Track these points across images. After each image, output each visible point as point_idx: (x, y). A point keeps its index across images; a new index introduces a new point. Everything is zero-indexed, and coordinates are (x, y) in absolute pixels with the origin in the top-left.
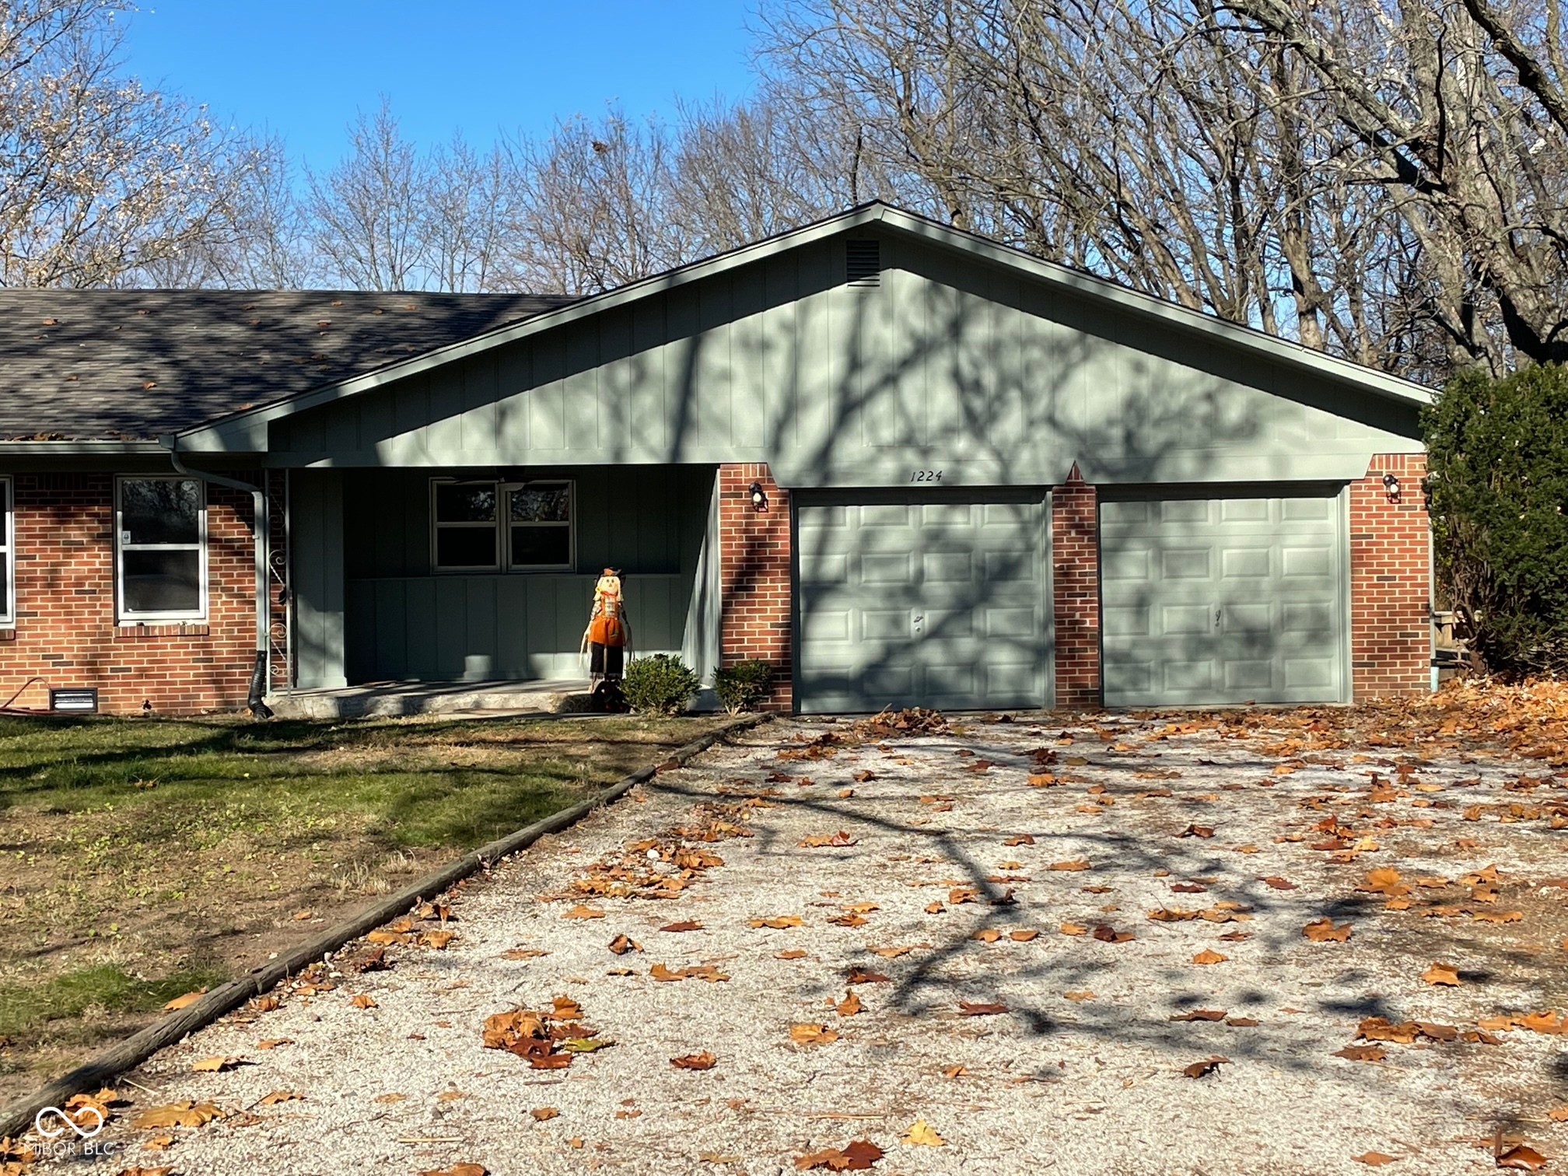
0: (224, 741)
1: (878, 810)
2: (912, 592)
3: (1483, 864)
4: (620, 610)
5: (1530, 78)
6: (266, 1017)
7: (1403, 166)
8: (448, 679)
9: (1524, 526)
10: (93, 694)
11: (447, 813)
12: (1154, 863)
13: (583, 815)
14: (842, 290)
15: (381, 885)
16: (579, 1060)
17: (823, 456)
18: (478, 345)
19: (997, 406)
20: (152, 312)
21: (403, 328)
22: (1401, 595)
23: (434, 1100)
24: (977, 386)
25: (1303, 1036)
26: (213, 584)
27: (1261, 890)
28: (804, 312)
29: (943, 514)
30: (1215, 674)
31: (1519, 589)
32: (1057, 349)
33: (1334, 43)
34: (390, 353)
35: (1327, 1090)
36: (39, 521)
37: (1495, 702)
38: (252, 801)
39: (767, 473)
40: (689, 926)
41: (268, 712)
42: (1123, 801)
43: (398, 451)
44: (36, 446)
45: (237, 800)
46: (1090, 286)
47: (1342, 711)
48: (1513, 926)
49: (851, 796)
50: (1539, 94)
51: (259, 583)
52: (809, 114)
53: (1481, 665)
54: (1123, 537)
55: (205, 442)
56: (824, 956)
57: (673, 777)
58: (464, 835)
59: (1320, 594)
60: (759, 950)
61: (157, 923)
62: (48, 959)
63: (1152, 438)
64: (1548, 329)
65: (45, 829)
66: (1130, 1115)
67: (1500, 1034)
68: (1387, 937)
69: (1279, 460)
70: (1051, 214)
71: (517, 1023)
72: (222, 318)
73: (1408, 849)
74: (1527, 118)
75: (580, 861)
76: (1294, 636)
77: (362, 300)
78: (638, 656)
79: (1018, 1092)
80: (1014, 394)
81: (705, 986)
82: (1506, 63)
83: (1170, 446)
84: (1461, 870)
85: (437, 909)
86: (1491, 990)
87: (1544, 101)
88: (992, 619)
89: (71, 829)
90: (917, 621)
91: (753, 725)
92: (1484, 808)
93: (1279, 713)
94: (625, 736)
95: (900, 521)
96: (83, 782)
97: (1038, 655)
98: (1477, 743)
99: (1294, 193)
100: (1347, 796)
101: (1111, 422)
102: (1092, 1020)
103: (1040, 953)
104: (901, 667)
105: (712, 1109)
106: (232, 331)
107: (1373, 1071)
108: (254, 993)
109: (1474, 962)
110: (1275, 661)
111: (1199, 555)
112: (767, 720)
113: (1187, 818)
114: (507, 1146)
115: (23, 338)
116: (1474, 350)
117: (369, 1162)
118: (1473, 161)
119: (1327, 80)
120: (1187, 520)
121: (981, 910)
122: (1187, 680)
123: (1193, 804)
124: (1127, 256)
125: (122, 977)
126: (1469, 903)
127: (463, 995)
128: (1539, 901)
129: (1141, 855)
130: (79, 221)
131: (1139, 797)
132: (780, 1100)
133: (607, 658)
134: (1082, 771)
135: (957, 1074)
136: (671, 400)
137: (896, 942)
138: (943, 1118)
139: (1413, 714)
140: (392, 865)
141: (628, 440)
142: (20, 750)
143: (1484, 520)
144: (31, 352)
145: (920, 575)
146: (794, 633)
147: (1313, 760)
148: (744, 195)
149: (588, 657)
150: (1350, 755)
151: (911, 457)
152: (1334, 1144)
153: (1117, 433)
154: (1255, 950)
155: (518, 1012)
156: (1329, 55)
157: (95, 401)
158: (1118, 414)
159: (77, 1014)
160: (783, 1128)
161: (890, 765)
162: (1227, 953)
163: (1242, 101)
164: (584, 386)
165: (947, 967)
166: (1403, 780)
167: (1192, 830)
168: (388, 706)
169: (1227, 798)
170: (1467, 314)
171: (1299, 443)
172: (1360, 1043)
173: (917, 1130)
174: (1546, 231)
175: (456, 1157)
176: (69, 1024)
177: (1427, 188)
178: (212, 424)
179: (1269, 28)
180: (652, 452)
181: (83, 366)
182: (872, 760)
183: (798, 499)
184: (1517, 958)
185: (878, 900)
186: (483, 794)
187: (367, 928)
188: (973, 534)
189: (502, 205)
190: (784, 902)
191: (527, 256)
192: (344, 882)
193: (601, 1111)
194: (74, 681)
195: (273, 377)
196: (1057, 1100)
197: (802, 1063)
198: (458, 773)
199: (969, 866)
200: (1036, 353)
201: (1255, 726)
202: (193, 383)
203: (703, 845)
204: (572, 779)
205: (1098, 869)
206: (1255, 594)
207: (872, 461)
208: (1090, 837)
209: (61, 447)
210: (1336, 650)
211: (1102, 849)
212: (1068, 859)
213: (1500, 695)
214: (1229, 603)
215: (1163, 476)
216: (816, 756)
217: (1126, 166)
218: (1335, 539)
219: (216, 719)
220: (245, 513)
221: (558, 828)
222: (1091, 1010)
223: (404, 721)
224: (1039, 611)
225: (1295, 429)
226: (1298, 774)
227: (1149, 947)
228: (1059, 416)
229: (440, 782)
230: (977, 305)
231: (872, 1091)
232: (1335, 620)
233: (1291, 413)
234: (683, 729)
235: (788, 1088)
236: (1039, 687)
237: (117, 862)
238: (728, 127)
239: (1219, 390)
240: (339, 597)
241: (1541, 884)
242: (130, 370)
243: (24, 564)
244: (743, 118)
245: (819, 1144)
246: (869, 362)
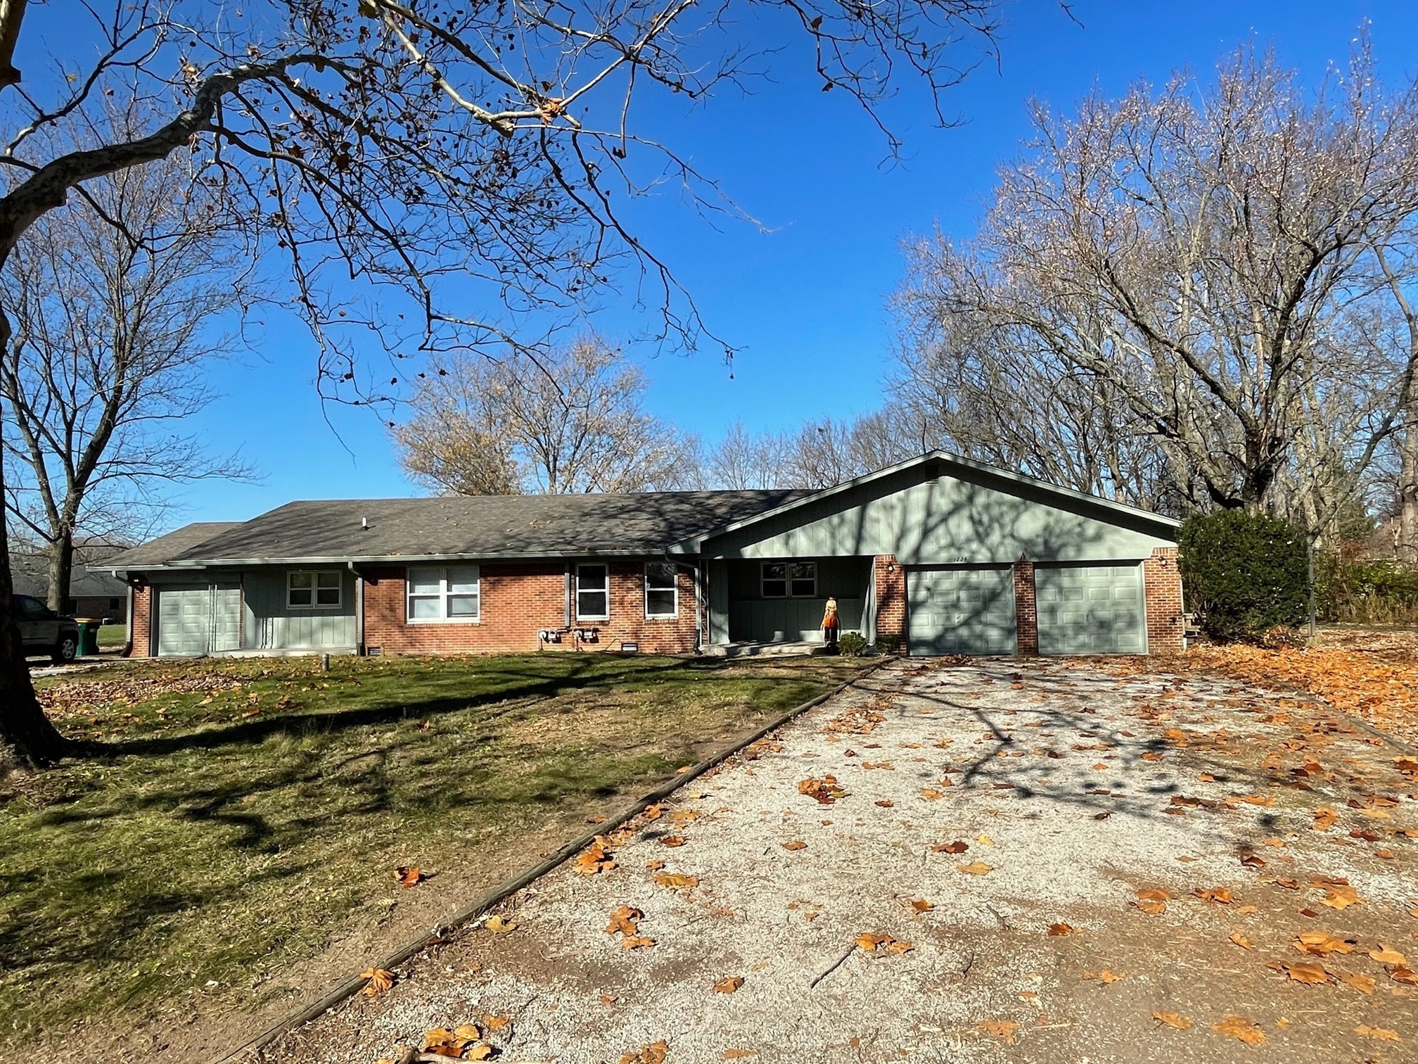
0: (687, 664)
1: (948, 698)
2: (955, 606)
3: (1218, 727)
4: (835, 613)
5: (1215, 389)
6: (715, 777)
7: (1159, 427)
8: (767, 640)
9: (1224, 578)
10: (636, 645)
11: (774, 696)
12: (1070, 724)
13: (827, 698)
14: (924, 484)
15: (752, 725)
16: (837, 800)
17: (917, 552)
18: (779, 511)
19: (989, 530)
20: (656, 501)
21: (750, 504)
22: (1169, 607)
23: (782, 814)
24: (980, 522)
25: (1145, 803)
26: (680, 603)
27: (1119, 737)
28: (908, 494)
29: (968, 574)
30: (1087, 640)
31: (1223, 605)
32: (1014, 506)
33: (1126, 378)
34: (744, 514)
35: (1160, 828)
36: (617, 579)
37: (1214, 654)
38: (699, 689)
39: (894, 558)
40: (876, 746)
41: (701, 653)
42: (1053, 696)
43: (749, 552)
44: (616, 552)
45: (695, 689)
46: (1028, 481)
47: (1145, 657)
48: (1236, 756)
49: (936, 692)
50: (1220, 396)
51: (697, 603)
52: (903, 414)
53: (1206, 638)
54: (1045, 582)
55: (677, 550)
56: (933, 761)
57: (861, 682)
58: (782, 705)
59: (1132, 607)
60: (905, 757)
61: (671, 737)
62: (633, 750)
63: (1055, 542)
64: (1229, 493)
65: (625, 699)
66: (1073, 835)
67: (1236, 805)
68: (1179, 760)
69: (1111, 550)
70: (1005, 450)
71: (811, 785)
72: (682, 502)
73: (1182, 720)
74: (1213, 405)
75: (829, 717)
76: (1120, 624)
77: (733, 494)
78: (843, 632)
79: (1023, 823)
80: (996, 525)
81: (885, 772)
82: (1203, 383)
83: (1064, 545)
84: (1209, 730)
85: (775, 736)
86: (1230, 784)
87: (1223, 399)
88: (989, 617)
89: (635, 698)
90: (957, 618)
91: (892, 661)
92: (1216, 702)
93: (1116, 658)
94: (840, 665)
95: (948, 577)
96: (637, 680)
97: (1009, 632)
98: (1208, 672)
99: (1111, 440)
100: (1152, 696)
101: (1037, 536)
102: (1052, 793)
103: (1025, 762)
104: (950, 637)
105: (894, 824)
106: (686, 507)
107: (1180, 819)
108: (709, 767)
109: (1220, 772)
110: (1113, 635)
111: (1078, 590)
112: (897, 659)
113: (1083, 705)
114: (813, 835)
115: (611, 511)
116: (1194, 502)
117: (760, 839)
118: (1191, 424)
119: (1125, 393)
120: (1071, 576)
121: (998, 743)
122: (1073, 643)
123: (1083, 698)
124: (1038, 466)
125: (660, 759)
126: (1214, 745)
127: (789, 772)
128: (1246, 745)
129: (1064, 720)
130: (628, 466)
131: (1060, 695)
132: (922, 822)
133: (831, 633)
134: (1033, 683)
135: (995, 813)
136: (855, 529)
137: (963, 755)
138: (992, 833)
139: (1177, 658)
140: (755, 717)
141: (838, 546)
142: (613, 667)
143: (1205, 576)
144: (614, 517)
145: (958, 598)
146: (906, 622)
147: (1135, 679)
148: (878, 447)
149: (823, 632)
150: (1151, 677)
151: (953, 551)
152: (1166, 851)
153: (1040, 540)
154: (1119, 763)
155: (811, 780)
156: (1125, 384)
157: (637, 535)
158: (1040, 532)
159: (645, 773)
160: (925, 833)
161: (951, 679)
162: (1107, 765)
163: (1086, 402)
164: (820, 525)
165: (988, 766)
166: (1177, 689)
167: (1085, 710)
168: (745, 651)
169: (1099, 696)
170: (1190, 487)
171: (1122, 544)
172: (1173, 807)
173: (982, 838)
174: (1226, 452)
175: (793, 839)
176: (642, 776)
177: (1171, 436)
178: (681, 543)
179: (1097, 373)
180: (847, 551)
181: (632, 522)
182: (943, 677)
183: (907, 569)
184: (1239, 770)
185: (953, 737)
186: (788, 688)
187: (749, 743)
188: (980, 583)
189: (783, 454)
190: (913, 737)
191: (793, 473)
192: (738, 724)
193: (850, 823)
194: (629, 640)
195: (701, 524)
196: (1040, 827)
197: (929, 807)
198: (777, 680)
199: (990, 724)
200: (1005, 508)
201: (1107, 663)
202: (671, 527)
203: (877, 712)
204: (821, 683)
205: (1046, 726)
206: (1103, 606)
207: (937, 553)
208: (1040, 712)
209: (625, 552)
210: (1140, 630)
211: (1046, 717)
212: (1032, 721)
213: (1216, 651)
214: (1091, 611)
215: (1061, 558)
216: (919, 674)
217: (1037, 430)
218: (1138, 584)
219: (682, 655)
220: (692, 576)
221: (818, 704)
222: (1048, 788)
223: (752, 657)
224: (1009, 614)
225: (1118, 537)
226: (1129, 685)
227: (1072, 761)
228: (1015, 534)
229: (771, 684)
230: (979, 490)
231: (960, 819)
232: (1139, 618)
233: (1118, 532)
234: (863, 662)
235: (924, 817)
236: (1010, 645)
237: (654, 713)
238: (872, 421)
239: (1084, 522)
240: (726, 609)
241: (1247, 737)
242: (650, 522)
243: (612, 596)
244: (877, 417)
245: (941, 842)
246: (935, 513)
